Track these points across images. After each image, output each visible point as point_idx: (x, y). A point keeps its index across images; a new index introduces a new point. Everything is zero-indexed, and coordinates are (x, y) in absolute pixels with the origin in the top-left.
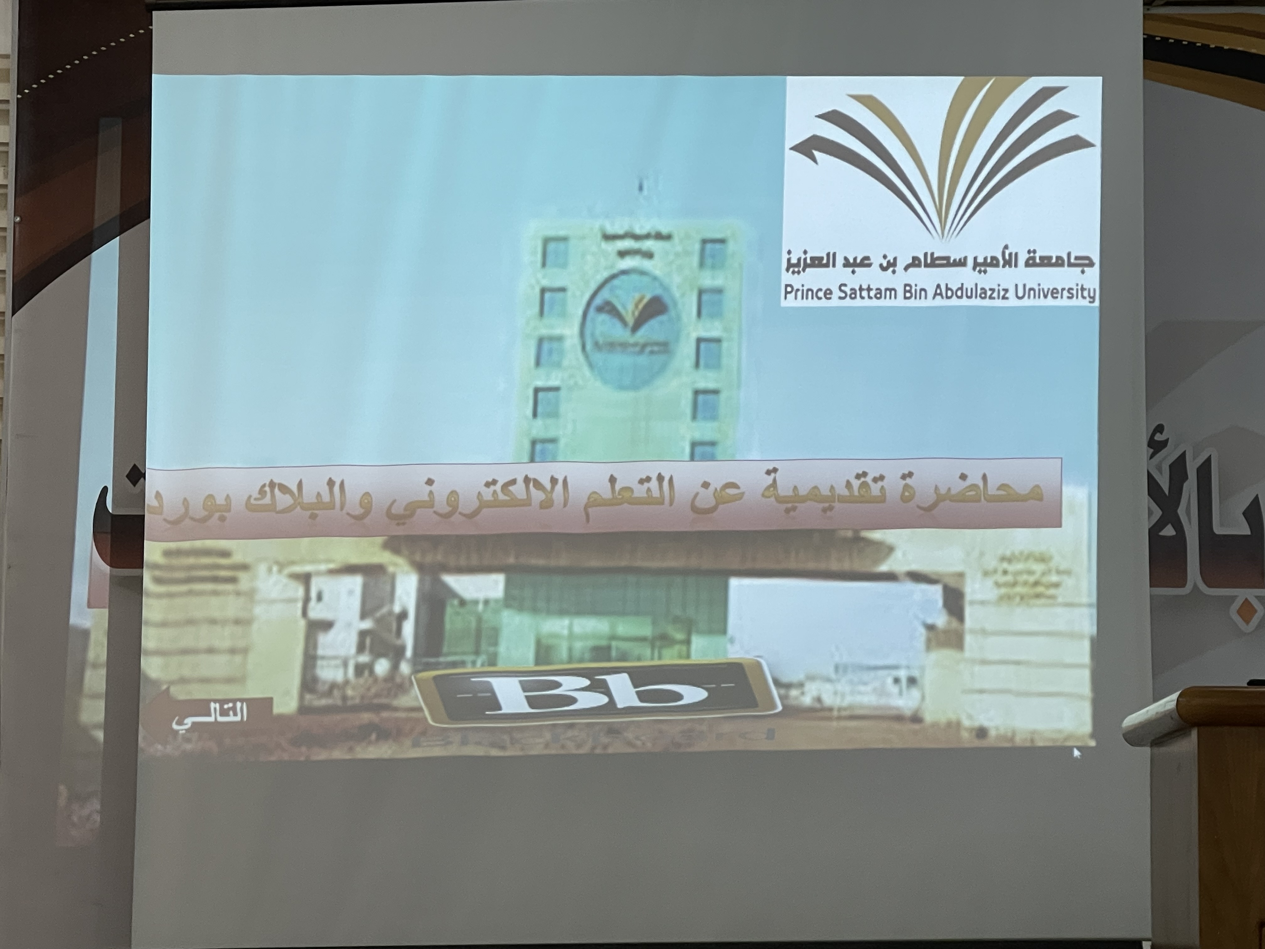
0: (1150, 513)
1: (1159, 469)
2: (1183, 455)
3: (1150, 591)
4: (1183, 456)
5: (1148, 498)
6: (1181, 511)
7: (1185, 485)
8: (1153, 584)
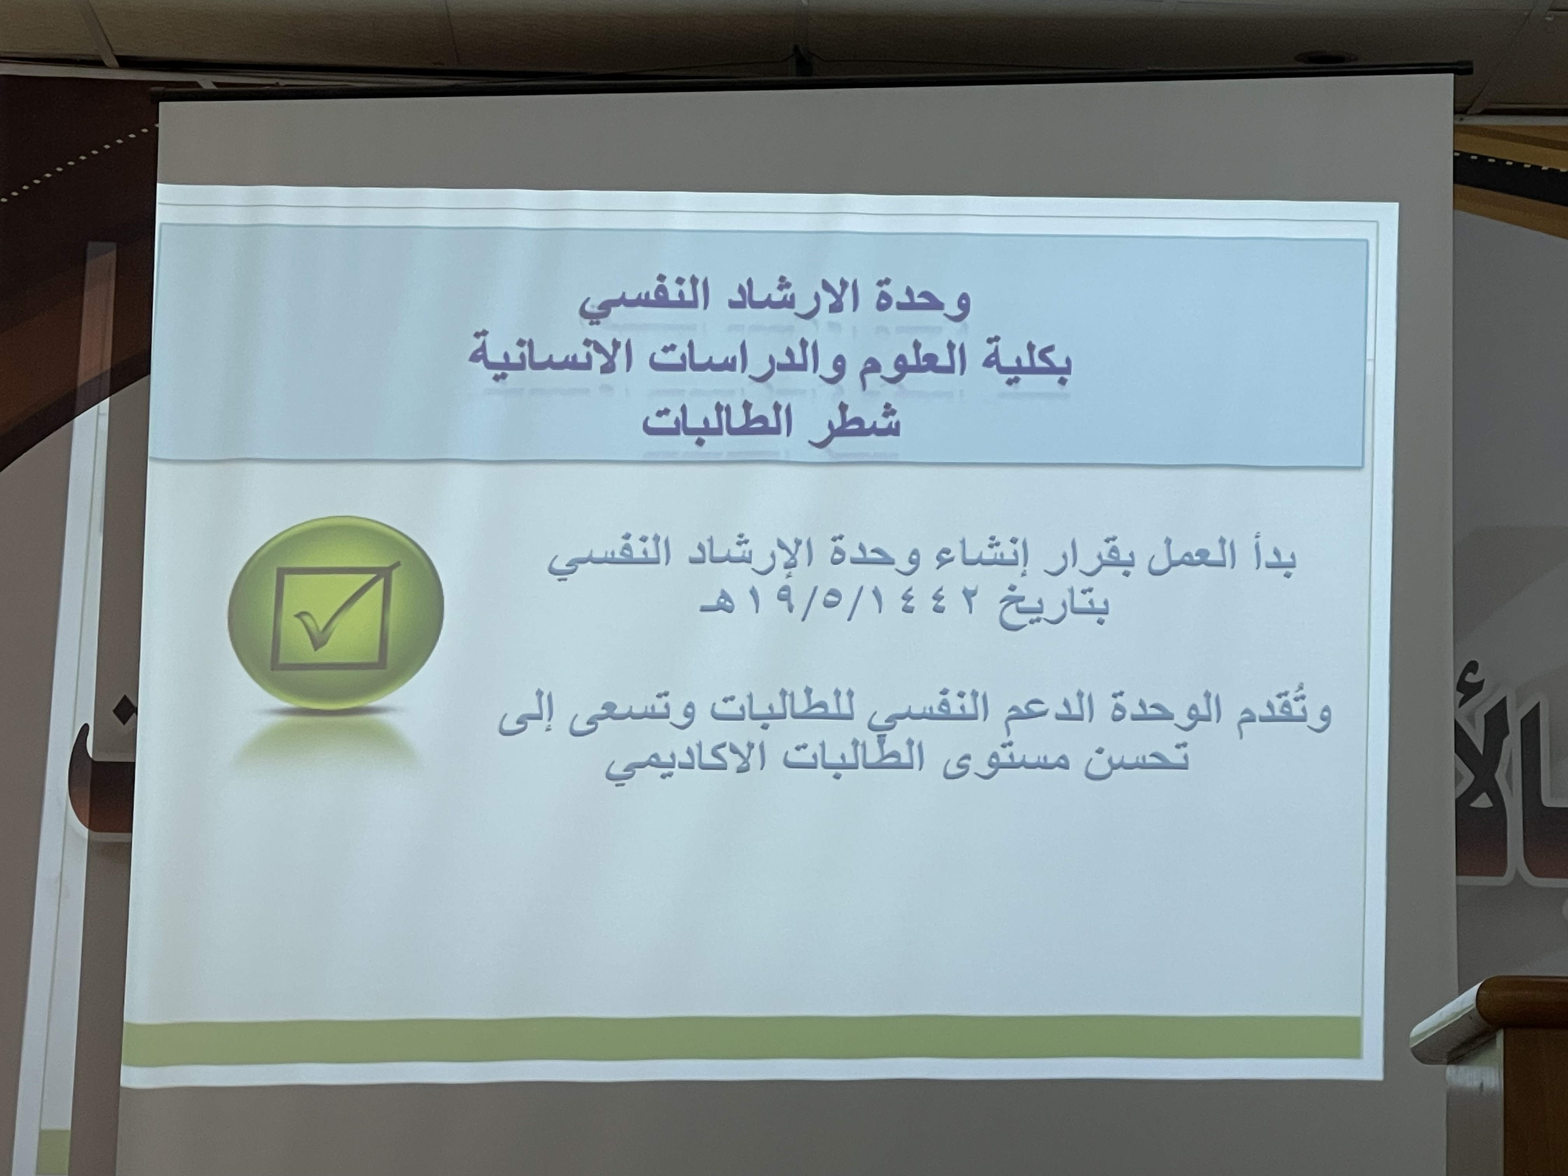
0: (1458, 777)
1: (1471, 719)
2: (1503, 701)
3: (1457, 881)
4: (1502, 704)
5: (1455, 758)
6: (1500, 776)
7: (1506, 741)
8: (1460, 871)
